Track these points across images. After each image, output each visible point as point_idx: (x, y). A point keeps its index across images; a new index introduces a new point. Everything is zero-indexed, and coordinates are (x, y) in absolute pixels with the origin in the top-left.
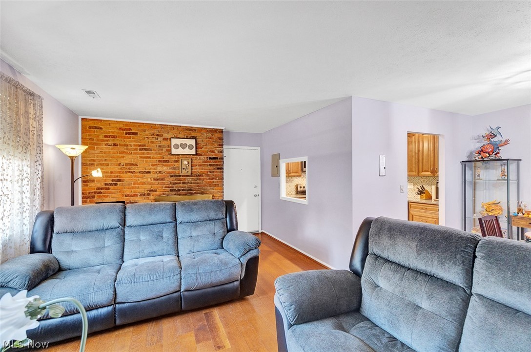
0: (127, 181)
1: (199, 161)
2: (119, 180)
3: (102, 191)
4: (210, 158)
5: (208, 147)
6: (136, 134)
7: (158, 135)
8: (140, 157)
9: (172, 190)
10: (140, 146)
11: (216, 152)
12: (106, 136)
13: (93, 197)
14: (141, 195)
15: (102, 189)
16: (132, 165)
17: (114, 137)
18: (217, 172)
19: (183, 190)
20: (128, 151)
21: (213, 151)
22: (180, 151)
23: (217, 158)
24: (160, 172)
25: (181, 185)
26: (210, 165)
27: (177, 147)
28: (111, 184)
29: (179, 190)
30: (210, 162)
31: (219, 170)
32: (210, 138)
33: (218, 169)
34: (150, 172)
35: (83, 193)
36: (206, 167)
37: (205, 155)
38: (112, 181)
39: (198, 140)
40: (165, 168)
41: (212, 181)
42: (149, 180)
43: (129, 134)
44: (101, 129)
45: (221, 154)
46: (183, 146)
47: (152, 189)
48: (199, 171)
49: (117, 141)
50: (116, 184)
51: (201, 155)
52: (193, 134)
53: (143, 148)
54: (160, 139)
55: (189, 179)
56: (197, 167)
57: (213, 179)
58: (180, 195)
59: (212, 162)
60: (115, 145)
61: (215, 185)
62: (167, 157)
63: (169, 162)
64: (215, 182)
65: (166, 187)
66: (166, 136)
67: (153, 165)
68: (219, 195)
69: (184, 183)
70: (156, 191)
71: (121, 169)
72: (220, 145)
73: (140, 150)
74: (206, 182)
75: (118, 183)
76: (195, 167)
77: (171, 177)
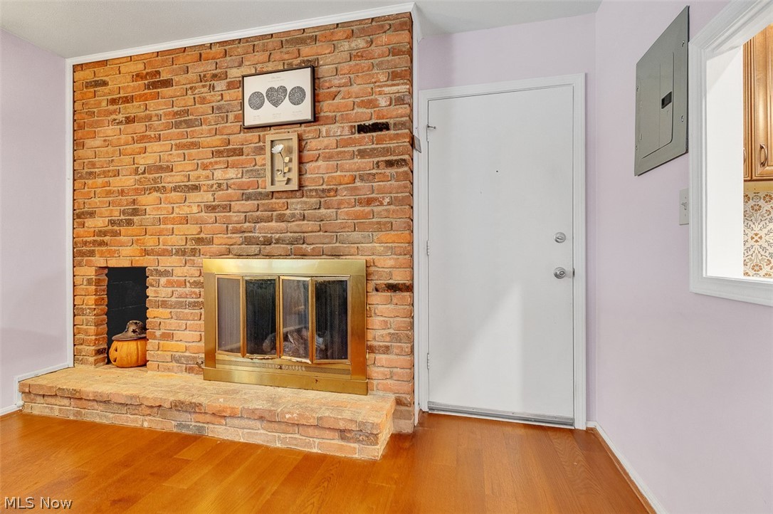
0: (152, 214)
1: (326, 141)
2: (135, 212)
3: (106, 239)
4: (362, 129)
5: (355, 88)
6: (167, 83)
7: (215, 76)
8: (179, 147)
9: (248, 241)
10: (176, 114)
11: (383, 102)
12: (113, 102)
13: (92, 253)
14: (177, 253)
15: (105, 233)
16: (160, 169)
17: (127, 100)
18: (385, 178)
19: (278, 241)
20: (152, 134)
21: (370, 102)
22: (267, 114)
23: (386, 127)
24: (220, 185)
25: (273, 224)
26: (362, 154)
27: (257, 102)
28: (119, 223)
29: (268, 242)
30: (360, 142)
31: (393, 171)
32: (360, 56)
33: (390, 164)
34: (196, 188)
35: (75, 245)
36: (347, 163)
37: (345, 119)
38: (124, 212)
39: (324, 70)
40: (231, 173)
41: (367, 209)
42: (195, 209)
43: (155, 85)
44: (105, 84)
45: (403, 109)
46: (276, 96)
47: (202, 235)
48: (326, 176)
49: (133, 109)
50: (129, 223)
51: (334, 121)
52: (308, 51)
53: (183, 119)
54: (220, 85)
55: (297, 205)
56: (320, 163)
57: (369, 202)
58: (270, 256)
59: (367, 140)
60: (129, 120)
61: (380, 227)
62: (238, 139)
63: (241, 152)
64: (380, 216)
65: (235, 231)
66: (235, 73)
67: (205, 167)
68: (391, 263)
69: (281, 218)
70: (211, 242)
71: (140, 181)
72: (394, 76)
73: (177, 125)
74: (347, 214)
75: (136, 218)
76: (314, 164)
77: (247, 199)
